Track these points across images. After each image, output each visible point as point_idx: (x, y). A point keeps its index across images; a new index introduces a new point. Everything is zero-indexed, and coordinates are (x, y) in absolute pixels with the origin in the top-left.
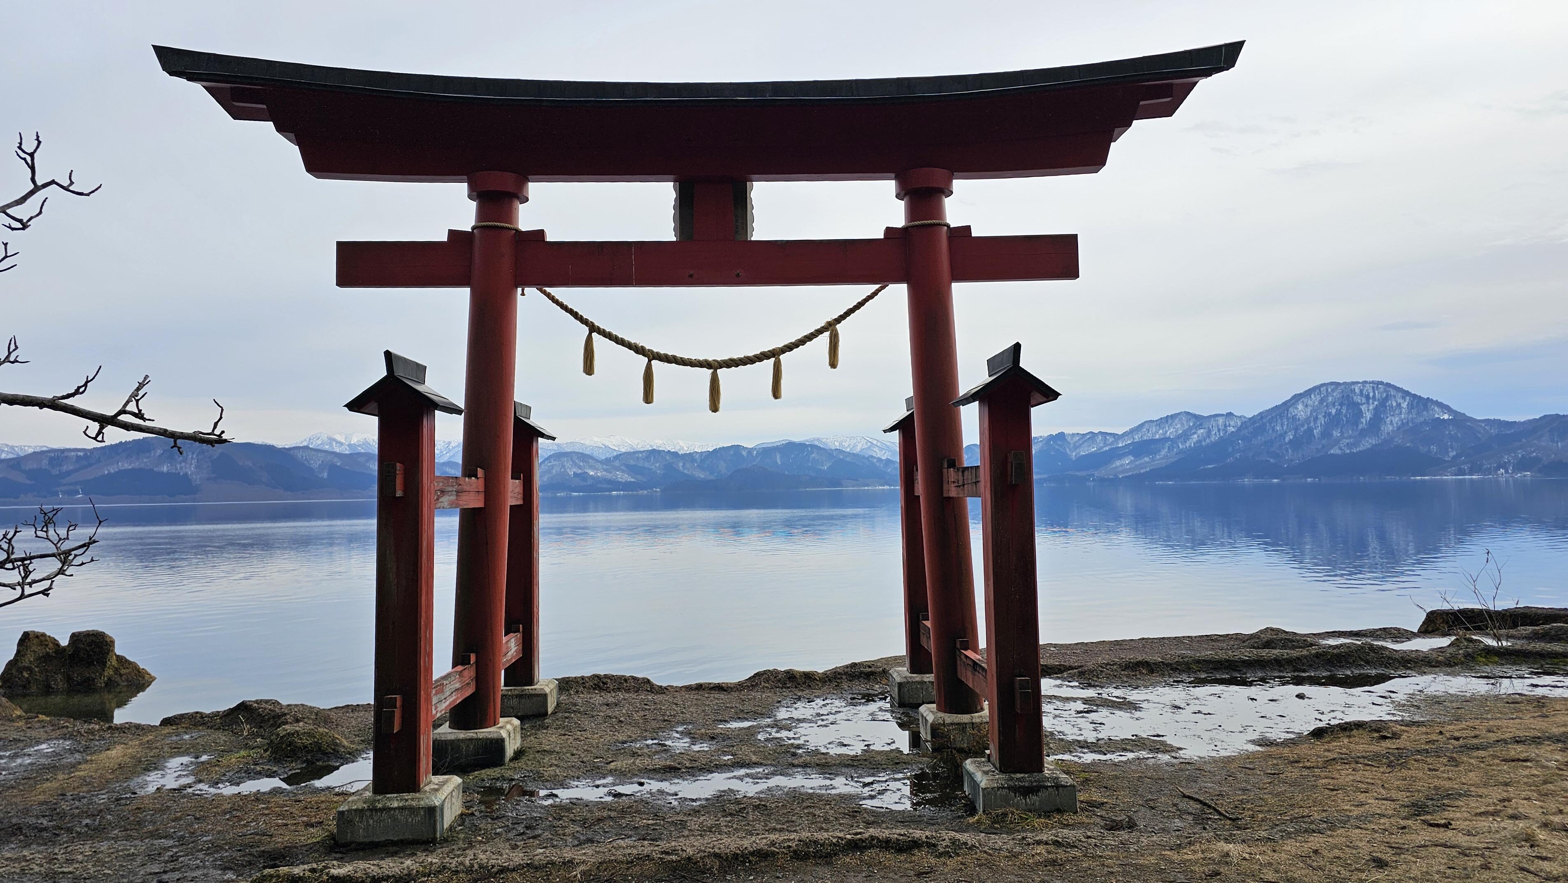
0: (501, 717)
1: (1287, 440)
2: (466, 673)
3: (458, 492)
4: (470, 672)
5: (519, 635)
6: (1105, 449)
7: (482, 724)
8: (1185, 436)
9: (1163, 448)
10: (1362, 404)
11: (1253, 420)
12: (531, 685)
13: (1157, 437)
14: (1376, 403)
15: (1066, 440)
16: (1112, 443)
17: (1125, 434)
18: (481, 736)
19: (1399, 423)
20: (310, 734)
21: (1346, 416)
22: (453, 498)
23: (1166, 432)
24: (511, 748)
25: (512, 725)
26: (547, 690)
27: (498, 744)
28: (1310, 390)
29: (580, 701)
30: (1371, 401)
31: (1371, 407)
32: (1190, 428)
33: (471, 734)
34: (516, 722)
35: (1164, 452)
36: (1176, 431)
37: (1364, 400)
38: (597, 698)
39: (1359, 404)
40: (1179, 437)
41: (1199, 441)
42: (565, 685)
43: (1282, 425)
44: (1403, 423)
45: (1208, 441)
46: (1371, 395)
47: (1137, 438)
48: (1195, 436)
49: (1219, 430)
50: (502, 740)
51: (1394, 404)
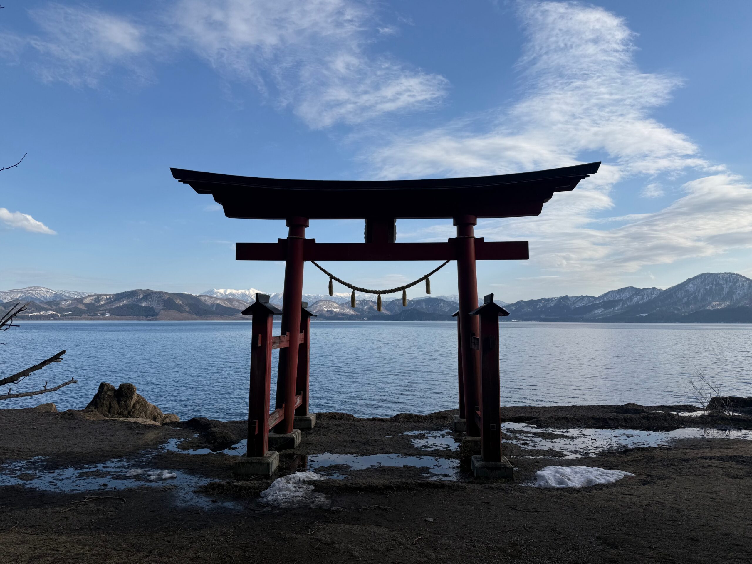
0: (294, 429)
1: (684, 301)
2: (281, 412)
3: (280, 342)
4: (282, 411)
5: (301, 396)
6: (589, 304)
7: (286, 432)
8: (631, 298)
9: (619, 305)
10: (724, 284)
11: (666, 291)
12: (305, 416)
13: (616, 299)
14: (731, 284)
15: (569, 299)
16: (593, 302)
17: (600, 297)
18: (286, 436)
19: (743, 294)
20: (221, 433)
21: (715, 290)
22: (278, 344)
23: (621, 297)
24: (298, 441)
25: (298, 432)
26: (312, 418)
27: (292, 440)
28: (696, 277)
29: (325, 423)
30: (728, 283)
31: (728, 286)
32: (633, 295)
33: (282, 435)
34: (299, 431)
35: (620, 306)
36: (626, 296)
37: (724, 282)
38: (333, 422)
39: (722, 284)
40: (627, 299)
41: (638, 302)
42: (319, 416)
43: (681, 294)
44: (745, 295)
45: (642, 301)
46: (728, 279)
47: (606, 299)
48: (636, 299)
49: (648, 296)
50: (293, 439)
51: (741, 284)
